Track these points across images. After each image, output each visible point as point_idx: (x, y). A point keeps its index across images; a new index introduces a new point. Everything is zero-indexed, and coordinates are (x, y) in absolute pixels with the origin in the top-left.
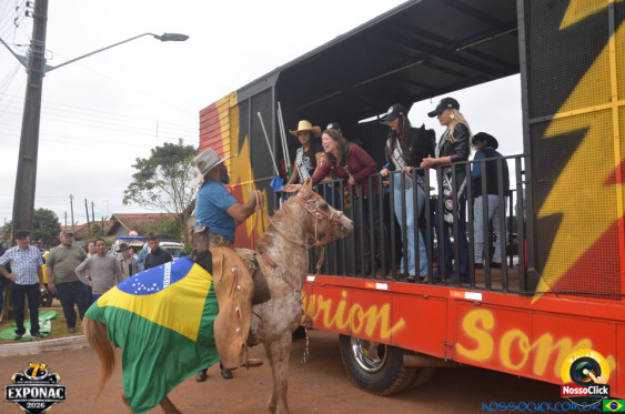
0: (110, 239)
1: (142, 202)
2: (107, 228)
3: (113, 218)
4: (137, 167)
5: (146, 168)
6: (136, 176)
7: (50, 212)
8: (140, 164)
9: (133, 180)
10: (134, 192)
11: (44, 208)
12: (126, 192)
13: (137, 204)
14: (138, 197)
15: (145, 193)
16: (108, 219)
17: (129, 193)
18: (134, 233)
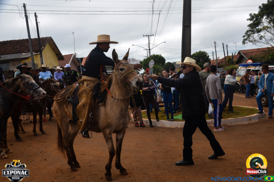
0: (237, 66)
1: (254, 42)
2: (235, 60)
3: (239, 53)
4: (251, 19)
5: (256, 20)
6: (250, 26)
7: (205, 52)
8: (252, 17)
9: (248, 28)
10: (249, 36)
11: (202, 51)
12: (244, 36)
13: (251, 43)
14: (251, 38)
15: (256, 36)
16: (236, 54)
17: (246, 37)
18: (250, 61)
